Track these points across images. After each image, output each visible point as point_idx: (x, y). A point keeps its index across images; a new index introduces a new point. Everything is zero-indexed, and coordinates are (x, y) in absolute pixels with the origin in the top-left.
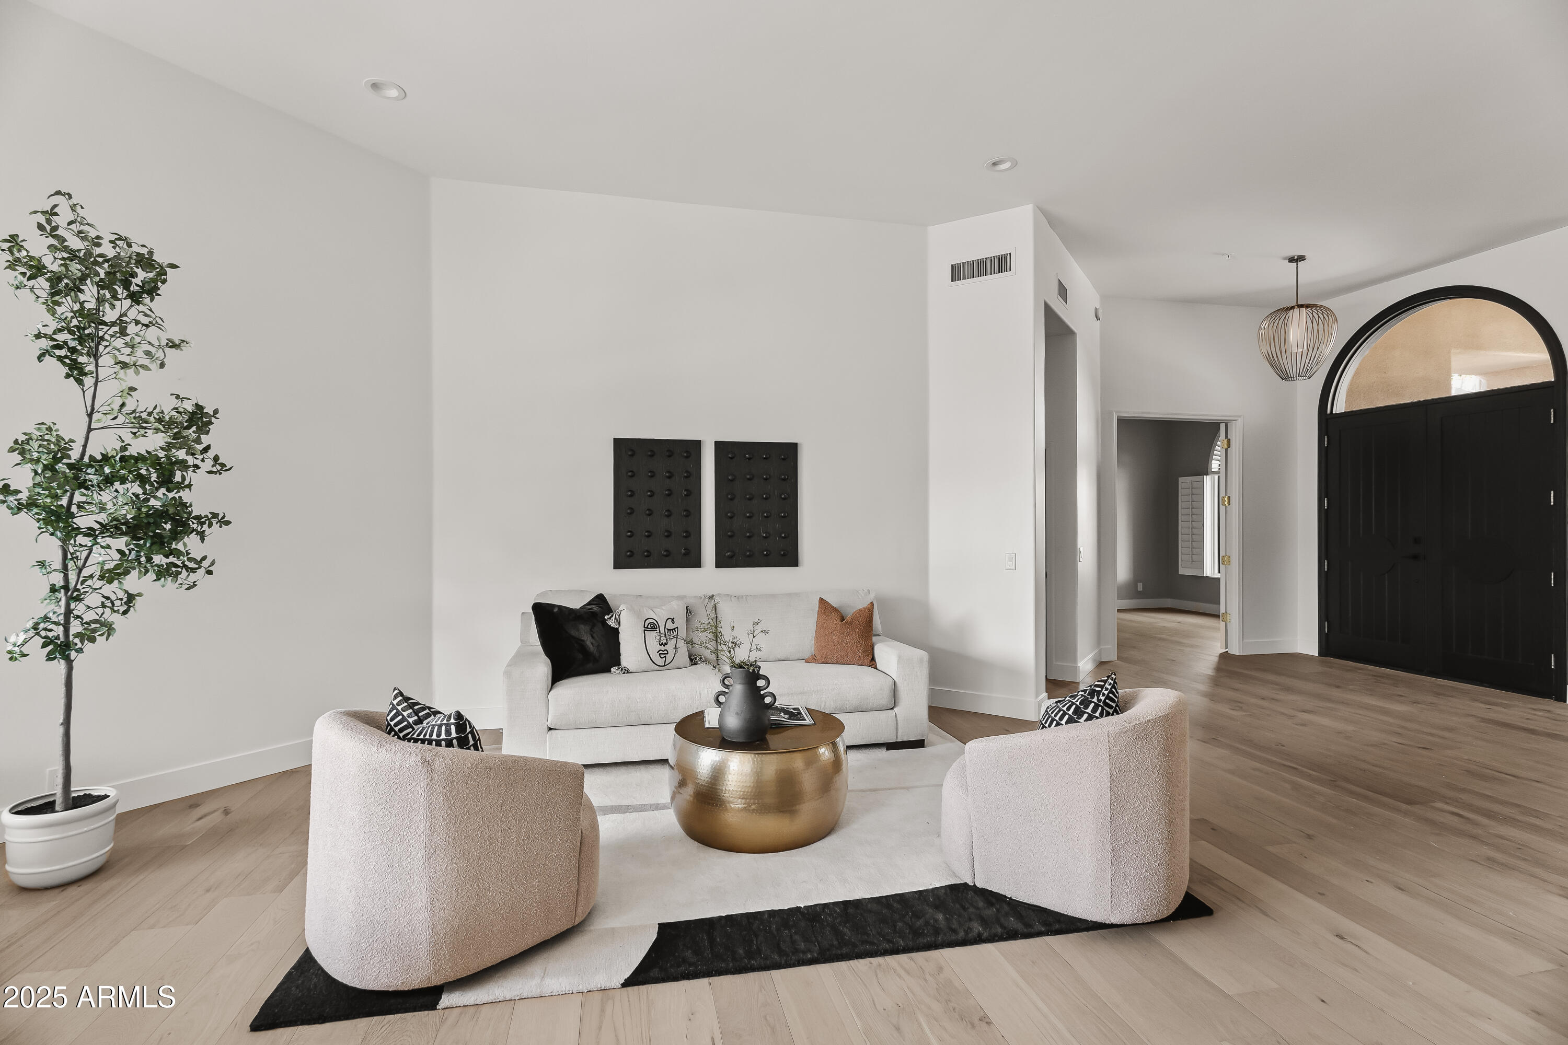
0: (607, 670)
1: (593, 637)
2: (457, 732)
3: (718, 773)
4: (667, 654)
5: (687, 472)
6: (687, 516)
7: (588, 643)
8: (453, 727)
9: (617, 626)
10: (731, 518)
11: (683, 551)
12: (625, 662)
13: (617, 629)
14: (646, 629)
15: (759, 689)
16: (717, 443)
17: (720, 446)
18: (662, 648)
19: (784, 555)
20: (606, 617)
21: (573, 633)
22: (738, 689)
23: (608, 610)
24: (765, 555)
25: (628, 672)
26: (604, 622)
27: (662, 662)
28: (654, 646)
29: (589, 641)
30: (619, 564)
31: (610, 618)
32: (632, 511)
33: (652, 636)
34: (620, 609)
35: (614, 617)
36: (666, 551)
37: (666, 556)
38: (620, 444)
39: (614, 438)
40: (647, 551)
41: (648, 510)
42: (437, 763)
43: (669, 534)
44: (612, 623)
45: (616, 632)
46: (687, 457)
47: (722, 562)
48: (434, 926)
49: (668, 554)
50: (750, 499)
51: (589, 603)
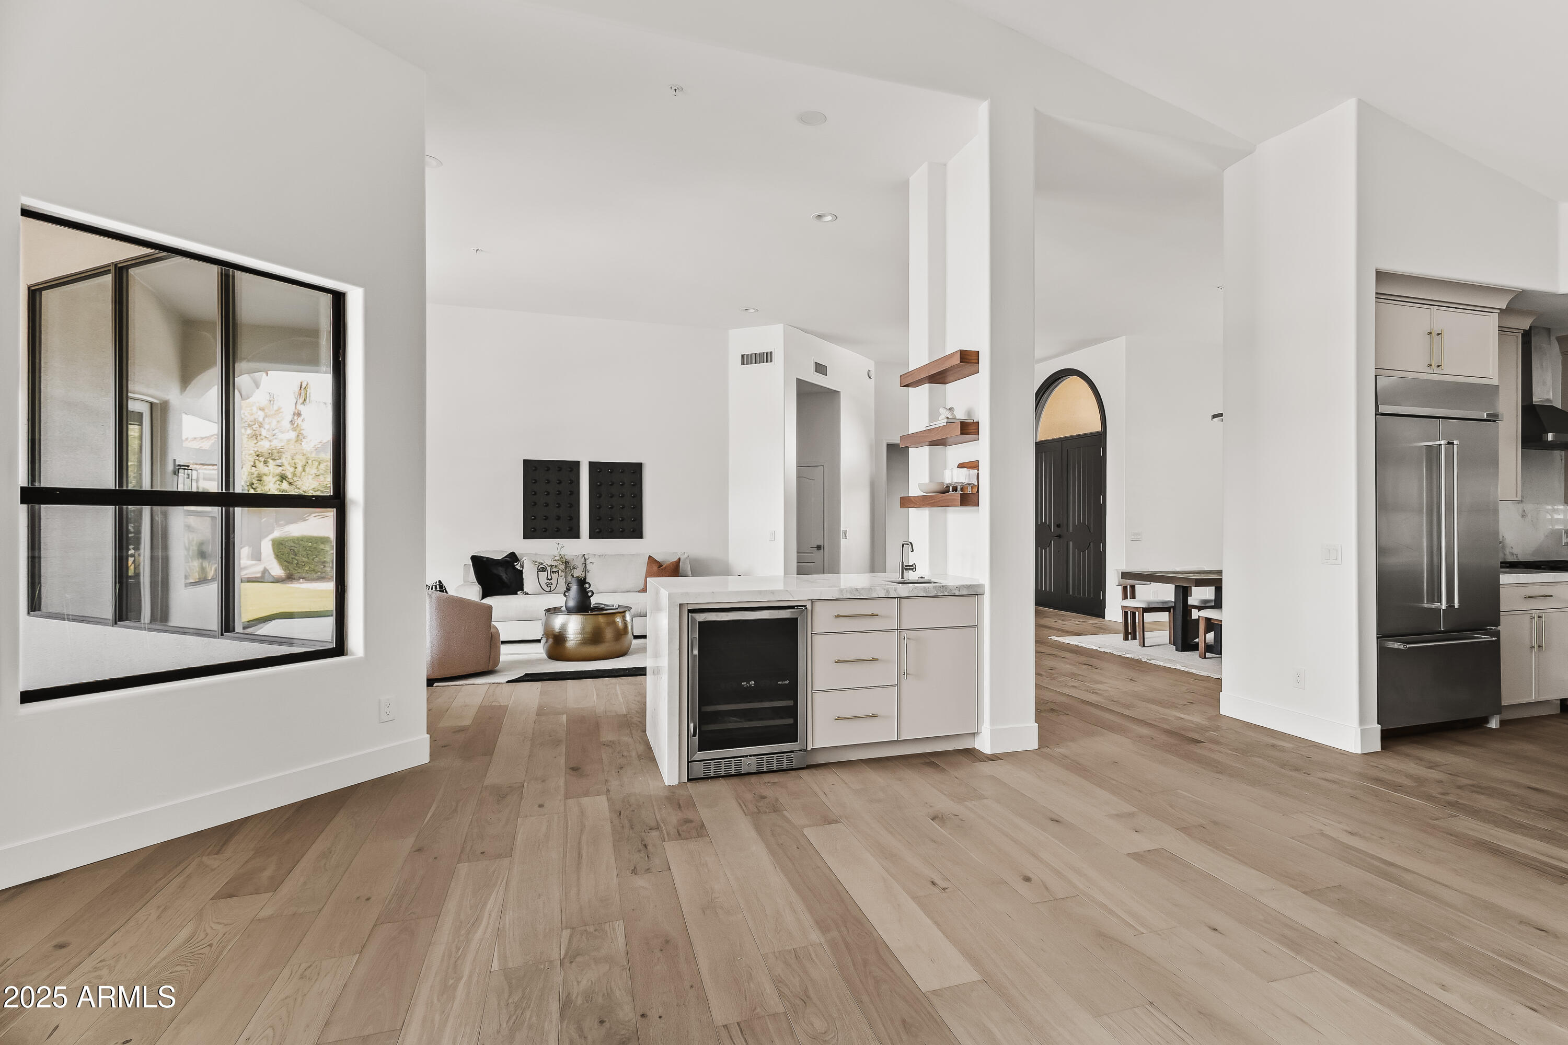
0: (515, 593)
1: (507, 574)
2: (439, 588)
3: (564, 627)
4: (552, 584)
5: (570, 480)
6: (570, 507)
7: (504, 577)
8: (438, 586)
9: (521, 569)
10: (599, 508)
11: (568, 529)
12: (526, 589)
13: (522, 570)
14: (539, 571)
15: (585, 589)
16: (590, 463)
17: (592, 465)
18: (549, 581)
19: (633, 531)
20: (515, 564)
21: (495, 571)
22: (574, 588)
23: (517, 560)
24: (621, 531)
25: (527, 594)
26: (514, 567)
27: (548, 589)
28: (544, 581)
29: (504, 576)
30: (526, 536)
31: (517, 565)
32: (535, 504)
33: (543, 575)
34: (523, 559)
35: (519, 564)
36: (557, 528)
37: (557, 531)
38: (526, 463)
39: (524, 460)
40: (545, 528)
41: (545, 503)
42: (433, 596)
43: (559, 518)
44: (518, 567)
45: (521, 572)
46: (571, 471)
47: (593, 535)
48: (432, 656)
49: (558, 530)
50: (611, 497)
51: (506, 557)
